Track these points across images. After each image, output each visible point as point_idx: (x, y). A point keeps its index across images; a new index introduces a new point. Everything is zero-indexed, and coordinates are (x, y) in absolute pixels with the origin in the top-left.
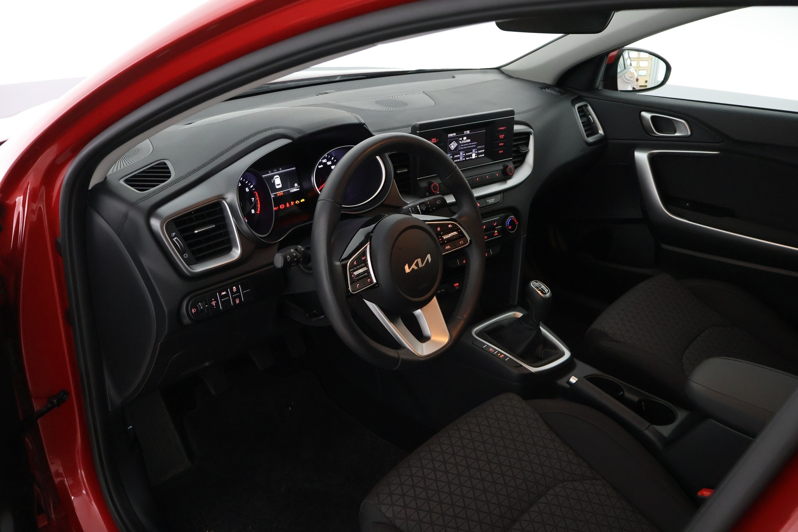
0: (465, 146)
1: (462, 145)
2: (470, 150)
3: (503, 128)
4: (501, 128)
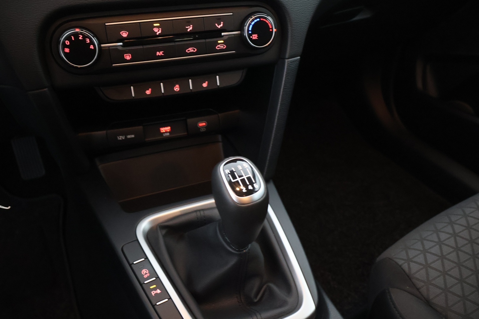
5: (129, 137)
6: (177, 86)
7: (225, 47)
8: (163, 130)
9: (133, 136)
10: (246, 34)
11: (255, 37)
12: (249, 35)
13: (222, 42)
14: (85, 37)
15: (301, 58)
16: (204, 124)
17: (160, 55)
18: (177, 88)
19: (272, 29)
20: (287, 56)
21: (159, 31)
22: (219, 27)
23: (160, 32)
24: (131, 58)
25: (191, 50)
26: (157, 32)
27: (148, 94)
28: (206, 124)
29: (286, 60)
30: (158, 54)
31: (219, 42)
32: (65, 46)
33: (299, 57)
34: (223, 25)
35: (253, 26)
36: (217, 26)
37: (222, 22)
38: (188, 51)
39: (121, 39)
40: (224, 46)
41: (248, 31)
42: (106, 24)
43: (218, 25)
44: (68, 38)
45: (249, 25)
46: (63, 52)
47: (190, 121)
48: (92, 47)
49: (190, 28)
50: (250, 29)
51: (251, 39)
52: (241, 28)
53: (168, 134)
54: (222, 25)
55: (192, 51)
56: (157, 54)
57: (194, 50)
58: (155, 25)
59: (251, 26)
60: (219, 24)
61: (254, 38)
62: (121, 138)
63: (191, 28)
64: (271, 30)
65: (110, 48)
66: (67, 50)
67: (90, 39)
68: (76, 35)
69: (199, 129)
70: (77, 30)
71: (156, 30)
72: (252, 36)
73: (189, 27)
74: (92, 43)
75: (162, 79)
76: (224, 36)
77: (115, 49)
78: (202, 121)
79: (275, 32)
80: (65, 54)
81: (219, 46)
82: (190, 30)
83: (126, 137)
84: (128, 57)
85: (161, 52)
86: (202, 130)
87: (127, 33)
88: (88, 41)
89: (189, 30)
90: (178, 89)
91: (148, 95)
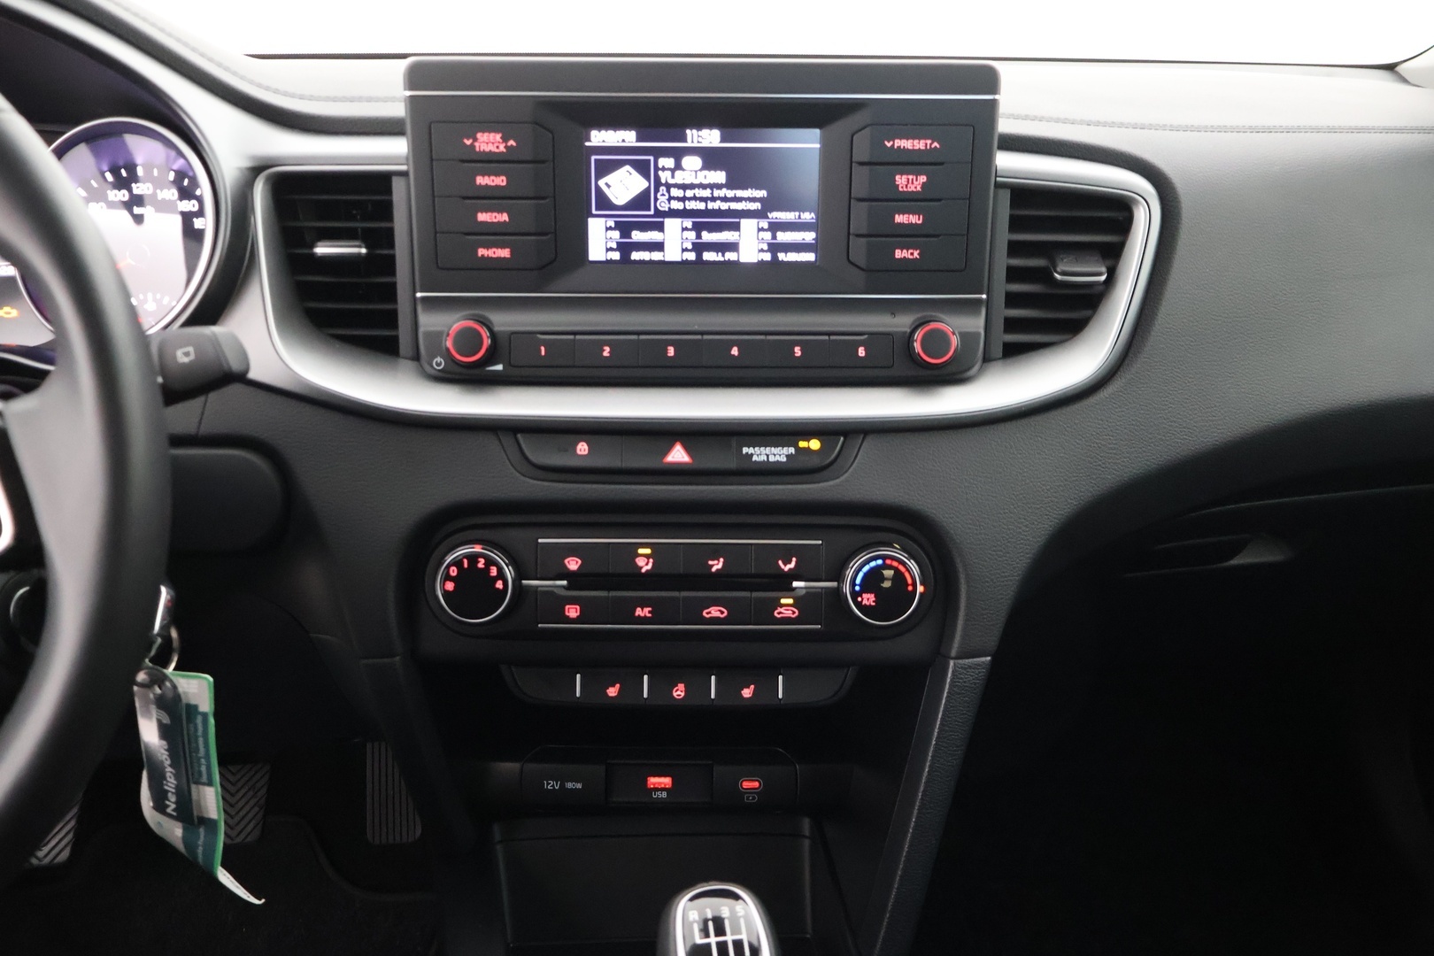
0: (695, 198)
1: (675, 192)
2: (730, 220)
3: (920, 145)
4: (906, 144)
5: (570, 785)
6: (681, 686)
7: (797, 614)
8: (654, 781)
9: (579, 786)
10: (847, 589)
11: (869, 599)
12: (855, 595)
13: (790, 601)
14: (490, 562)
15: (993, 661)
16: (756, 784)
17: (642, 615)
18: (679, 692)
19: (914, 585)
20: (953, 653)
21: (647, 564)
22: (787, 568)
23: (649, 567)
24: (578, 614)
25: (714, 612)
26: (642, 568)
27: (610, 695)
28: (760, 784)
29: (952, 663)
30: (639, 612)
31: (783, 601)
32: (448, 577)
33: (989, 658)
34: (795, 566)
35: (865, 574)
36: (782, 566)
37: (794, 559)
38: (707, 613)
39: (566, 575)
40: (794, 613)
41: (853, 584)
42: (540, 541)
43: (785, 565)
44: (457, 563)
45: (858, 570)
46: (442, 588)
47: (719, 770)
48: (499, 585)
49: (717, 565)
50: (858, 581)
51: (859, 605)
52: (838, 576)
53: (664, 795)
54: (792, 565)
55: (718, 614)
56: (637, 614)
57: (722, 613)
58: (641, 551)
59: (861, 575)
60: (787, 562)
61: (865, 602)
62: (551, 785)
63: (720, 566)
64: (910, 588)
65: (539, 589)
66: (450, 586)
67: (500, 570)
68: (473, 558)
69: (741, 794)
70: (478, 549)
71: (641, 562)
72: (861, 597)
73: (716, 562)
74: (501, 575)
75: (645, 667)
76: (796, 588)
77: (549, 594)
78: (750, 776)
79: (921, 594)
80: (446, 594)
81: (780, 610)
82: (717, 570)
83: (562, 786)
84: (573, 612)
85: (647, 610)
86: (748, 798)
87: (580, 562)
88: (494, 571)
89: (714, 569)
90: (683, 694)
91: (612, 697)
